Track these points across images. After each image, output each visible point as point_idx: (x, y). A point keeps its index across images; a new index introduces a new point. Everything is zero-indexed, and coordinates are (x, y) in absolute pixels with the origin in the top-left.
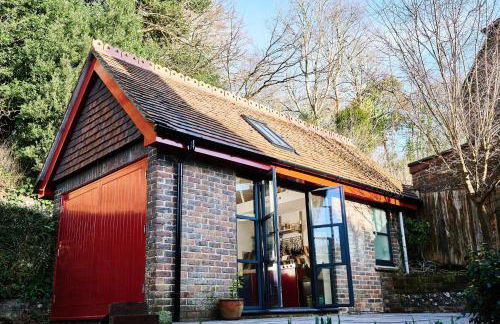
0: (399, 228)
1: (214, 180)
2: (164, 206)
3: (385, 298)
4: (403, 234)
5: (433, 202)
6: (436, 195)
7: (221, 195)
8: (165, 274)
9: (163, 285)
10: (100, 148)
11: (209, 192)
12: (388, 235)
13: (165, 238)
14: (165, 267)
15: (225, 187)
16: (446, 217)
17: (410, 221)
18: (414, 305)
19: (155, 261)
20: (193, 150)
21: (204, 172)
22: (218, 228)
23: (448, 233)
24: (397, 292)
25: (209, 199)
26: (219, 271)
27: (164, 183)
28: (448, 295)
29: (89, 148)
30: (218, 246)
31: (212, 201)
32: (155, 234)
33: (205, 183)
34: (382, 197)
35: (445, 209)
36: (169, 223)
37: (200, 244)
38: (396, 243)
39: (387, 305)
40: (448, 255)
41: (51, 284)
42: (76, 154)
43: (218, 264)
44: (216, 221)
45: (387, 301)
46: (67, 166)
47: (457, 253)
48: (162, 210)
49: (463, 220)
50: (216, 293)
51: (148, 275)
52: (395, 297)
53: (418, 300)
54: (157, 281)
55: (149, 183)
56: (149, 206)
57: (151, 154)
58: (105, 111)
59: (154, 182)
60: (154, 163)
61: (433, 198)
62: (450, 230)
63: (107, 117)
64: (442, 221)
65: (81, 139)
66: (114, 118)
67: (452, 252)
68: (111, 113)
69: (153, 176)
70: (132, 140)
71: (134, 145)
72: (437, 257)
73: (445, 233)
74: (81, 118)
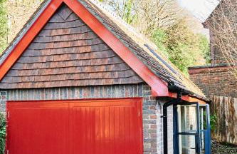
5: (219, 103)
6: (221, 98)
16: (227, 113)
23: (227, 123)
35: (227, 107)
40: (226, 137)
47: (232, 136)
55: (146, 122)
56: (147, 141)
57: (147, 99)
58: (79, 43)
59: (152, 123)
60: (151, 108)
61: (219, 100)
62: (229, 122)
63: (83, 50)
64: (224, 116)
65: (42, 60)
66: (94, 55)
67: (228, 135)
68: (89, 49)
69: (151, 117)
70: (126, 83)
71: (122, 85)
72: (218, 137)
73: (225, 123)
74: (37, 39)
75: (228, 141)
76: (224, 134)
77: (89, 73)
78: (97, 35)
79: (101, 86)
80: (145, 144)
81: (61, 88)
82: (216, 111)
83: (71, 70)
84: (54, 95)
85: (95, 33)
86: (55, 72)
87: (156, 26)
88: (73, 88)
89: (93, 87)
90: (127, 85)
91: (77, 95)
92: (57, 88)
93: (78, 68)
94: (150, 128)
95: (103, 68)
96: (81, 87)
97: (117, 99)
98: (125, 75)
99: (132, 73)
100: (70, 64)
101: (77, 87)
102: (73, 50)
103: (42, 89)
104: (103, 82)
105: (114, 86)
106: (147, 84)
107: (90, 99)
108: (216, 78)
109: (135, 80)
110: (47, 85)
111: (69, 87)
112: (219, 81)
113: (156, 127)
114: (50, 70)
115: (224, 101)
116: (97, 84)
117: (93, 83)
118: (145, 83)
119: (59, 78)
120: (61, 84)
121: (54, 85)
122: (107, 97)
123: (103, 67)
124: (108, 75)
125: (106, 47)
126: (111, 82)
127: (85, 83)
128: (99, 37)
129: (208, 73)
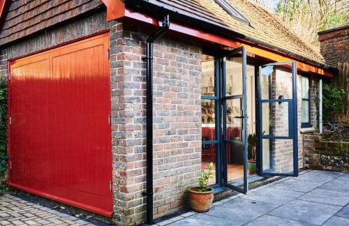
0: (318, 93)
1: (182, 60)
2: (133, 96)
3: (306, 156)
4: (321, 99)
7: (188, 76)
8: (136, 172)
9: (135, 185)
10: (48, 15)
11: (177, 74)
12: (309, 100)
13: (135, 132)
14: (135, 164)
15: (192, 68)
17: (327, 88)
18: (333, 165)
19: (124, 159)
20: (167, 27)
21: (173, 51)
22: (185, 114)
24: (317, 153)
25: (177, 81)
26: (186, 158)
27: (132, 67)
29: (34, 13)
30: (186, 132)
31: (180, 85)
32: (124, 129)
33: (173, 64)
34: (314, 68)
36: (138, 114)
37: (169, 133)
38: (314, 108)
39: (307, 162)
41: (5, 151)
42: (20, 19)
43: (186, 152)
44: (183, 106)
45: (307, 159)
46: (10, 32)
48: (131, 100)
50: (184, 181)
51: (116, 173)
52: (315, 156)
53: (337, 161)
54: (128, 182)
55: (113, 65)
56: (114, 94)
57: (114, 30)
59: (120, 66)
60: (118, 42)
69: (118, 58)
80: (112, 99)
91: (53, 40)
103: (29, 40)
107: (64, 43)
113: (123, 71)
122: (77, 37)
129: (344, 36)
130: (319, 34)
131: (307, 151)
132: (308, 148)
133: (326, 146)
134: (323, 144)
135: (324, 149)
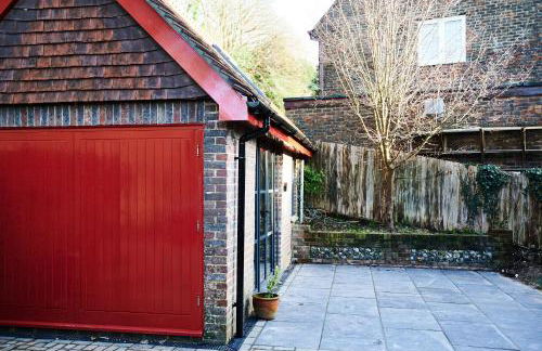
3: (294, 248)
5: (328, 153)
6: (332, 146)
14: (231, 275)
16: (340, 169)
18: (324, 257)
19: (224, 270)
23: (339, 185)
24: (307, 245)
28: (357, 250)
32: (224, 237)
35: (340, 161)
39: (296, 256)
40: (336, 205)
45: (296, 252)
47: (346, 204)
49: (357, 175)
51: (210, 286)
52: (304, 248)
53: (328, 253)
54: (228, 294)
55: (209, 165)
56: (209, 197)
57: (212, 126)
58: (91, 24)
59: (220, 167)
60: (219, 141)
61: (329, 148)
62: (342, 182)
63: (98, 37)
64: (335, 172)
65: (21, 52)
66: (119, 47)
67: (340, 202)
68: (111, 35)
69: (218, 158)
70: (175, 97)
71: (169, 101)
72: (324, 205)
73: (336, 183)
74: (11, 13)
75: (339, 210)
76: (333, 200)
77: (109, 78)
78: (124, 10)
79: (131, 102)
80: (205, 203)
81: (59, 105)
82: (324, 165)
83: (75, 73)
84: (44, 118)
85: (121, 7)
86: (46, 75)
87: (237, 42)
88: (80, 105)
89: (117, 103)
90: (177, 101)
91: (88, 118)
92: (52, 105)
93: (89, 70)
94: (215, 176)
95: (135, 71)
96: (94, 104)
97: (160, 126)
98: (173, 84)
99: (187, 80)
100: (74, 62)
101: (88, 104)
102: (80, 37)
103: (22, 107)
104: (134, 96)
105: (154, 103)
106: (213, 101)
107: (111, 126)
108: (326, 116)
109: (192, 93)
110: (32, 99)
111: (72, 104)
112: (329, 121)
113: (225, 174)
114: (36, 72)
115: (335, 150)
116: (123, 99)
117: (116, 97)
118: (208, 99)
119: (53, 87)
120: (58, 98)
121: (44, 99)
122: (142, 122)
123: (136, 69)
124: (143, 83)
125: (140, 32)
126: (150, 95)
127: (103, 97)
128: (128, 14)
129: (313, 107)
130: (285, 100)
131: (296, 243)
132: (298, 240)
133: (317, 237)
134: (313, 235)
135: (314, 240)
